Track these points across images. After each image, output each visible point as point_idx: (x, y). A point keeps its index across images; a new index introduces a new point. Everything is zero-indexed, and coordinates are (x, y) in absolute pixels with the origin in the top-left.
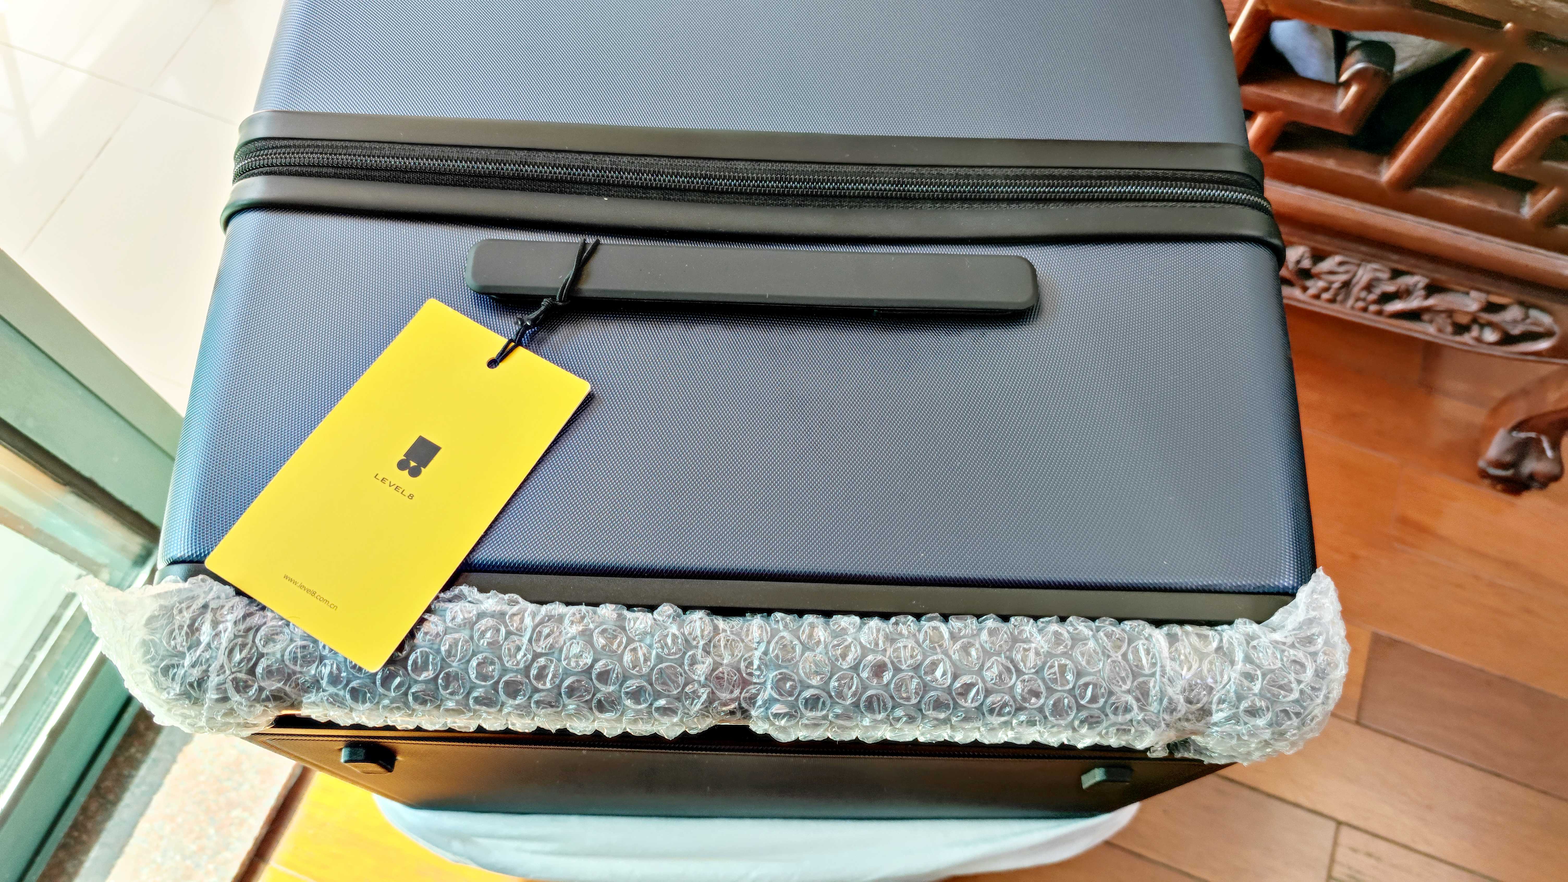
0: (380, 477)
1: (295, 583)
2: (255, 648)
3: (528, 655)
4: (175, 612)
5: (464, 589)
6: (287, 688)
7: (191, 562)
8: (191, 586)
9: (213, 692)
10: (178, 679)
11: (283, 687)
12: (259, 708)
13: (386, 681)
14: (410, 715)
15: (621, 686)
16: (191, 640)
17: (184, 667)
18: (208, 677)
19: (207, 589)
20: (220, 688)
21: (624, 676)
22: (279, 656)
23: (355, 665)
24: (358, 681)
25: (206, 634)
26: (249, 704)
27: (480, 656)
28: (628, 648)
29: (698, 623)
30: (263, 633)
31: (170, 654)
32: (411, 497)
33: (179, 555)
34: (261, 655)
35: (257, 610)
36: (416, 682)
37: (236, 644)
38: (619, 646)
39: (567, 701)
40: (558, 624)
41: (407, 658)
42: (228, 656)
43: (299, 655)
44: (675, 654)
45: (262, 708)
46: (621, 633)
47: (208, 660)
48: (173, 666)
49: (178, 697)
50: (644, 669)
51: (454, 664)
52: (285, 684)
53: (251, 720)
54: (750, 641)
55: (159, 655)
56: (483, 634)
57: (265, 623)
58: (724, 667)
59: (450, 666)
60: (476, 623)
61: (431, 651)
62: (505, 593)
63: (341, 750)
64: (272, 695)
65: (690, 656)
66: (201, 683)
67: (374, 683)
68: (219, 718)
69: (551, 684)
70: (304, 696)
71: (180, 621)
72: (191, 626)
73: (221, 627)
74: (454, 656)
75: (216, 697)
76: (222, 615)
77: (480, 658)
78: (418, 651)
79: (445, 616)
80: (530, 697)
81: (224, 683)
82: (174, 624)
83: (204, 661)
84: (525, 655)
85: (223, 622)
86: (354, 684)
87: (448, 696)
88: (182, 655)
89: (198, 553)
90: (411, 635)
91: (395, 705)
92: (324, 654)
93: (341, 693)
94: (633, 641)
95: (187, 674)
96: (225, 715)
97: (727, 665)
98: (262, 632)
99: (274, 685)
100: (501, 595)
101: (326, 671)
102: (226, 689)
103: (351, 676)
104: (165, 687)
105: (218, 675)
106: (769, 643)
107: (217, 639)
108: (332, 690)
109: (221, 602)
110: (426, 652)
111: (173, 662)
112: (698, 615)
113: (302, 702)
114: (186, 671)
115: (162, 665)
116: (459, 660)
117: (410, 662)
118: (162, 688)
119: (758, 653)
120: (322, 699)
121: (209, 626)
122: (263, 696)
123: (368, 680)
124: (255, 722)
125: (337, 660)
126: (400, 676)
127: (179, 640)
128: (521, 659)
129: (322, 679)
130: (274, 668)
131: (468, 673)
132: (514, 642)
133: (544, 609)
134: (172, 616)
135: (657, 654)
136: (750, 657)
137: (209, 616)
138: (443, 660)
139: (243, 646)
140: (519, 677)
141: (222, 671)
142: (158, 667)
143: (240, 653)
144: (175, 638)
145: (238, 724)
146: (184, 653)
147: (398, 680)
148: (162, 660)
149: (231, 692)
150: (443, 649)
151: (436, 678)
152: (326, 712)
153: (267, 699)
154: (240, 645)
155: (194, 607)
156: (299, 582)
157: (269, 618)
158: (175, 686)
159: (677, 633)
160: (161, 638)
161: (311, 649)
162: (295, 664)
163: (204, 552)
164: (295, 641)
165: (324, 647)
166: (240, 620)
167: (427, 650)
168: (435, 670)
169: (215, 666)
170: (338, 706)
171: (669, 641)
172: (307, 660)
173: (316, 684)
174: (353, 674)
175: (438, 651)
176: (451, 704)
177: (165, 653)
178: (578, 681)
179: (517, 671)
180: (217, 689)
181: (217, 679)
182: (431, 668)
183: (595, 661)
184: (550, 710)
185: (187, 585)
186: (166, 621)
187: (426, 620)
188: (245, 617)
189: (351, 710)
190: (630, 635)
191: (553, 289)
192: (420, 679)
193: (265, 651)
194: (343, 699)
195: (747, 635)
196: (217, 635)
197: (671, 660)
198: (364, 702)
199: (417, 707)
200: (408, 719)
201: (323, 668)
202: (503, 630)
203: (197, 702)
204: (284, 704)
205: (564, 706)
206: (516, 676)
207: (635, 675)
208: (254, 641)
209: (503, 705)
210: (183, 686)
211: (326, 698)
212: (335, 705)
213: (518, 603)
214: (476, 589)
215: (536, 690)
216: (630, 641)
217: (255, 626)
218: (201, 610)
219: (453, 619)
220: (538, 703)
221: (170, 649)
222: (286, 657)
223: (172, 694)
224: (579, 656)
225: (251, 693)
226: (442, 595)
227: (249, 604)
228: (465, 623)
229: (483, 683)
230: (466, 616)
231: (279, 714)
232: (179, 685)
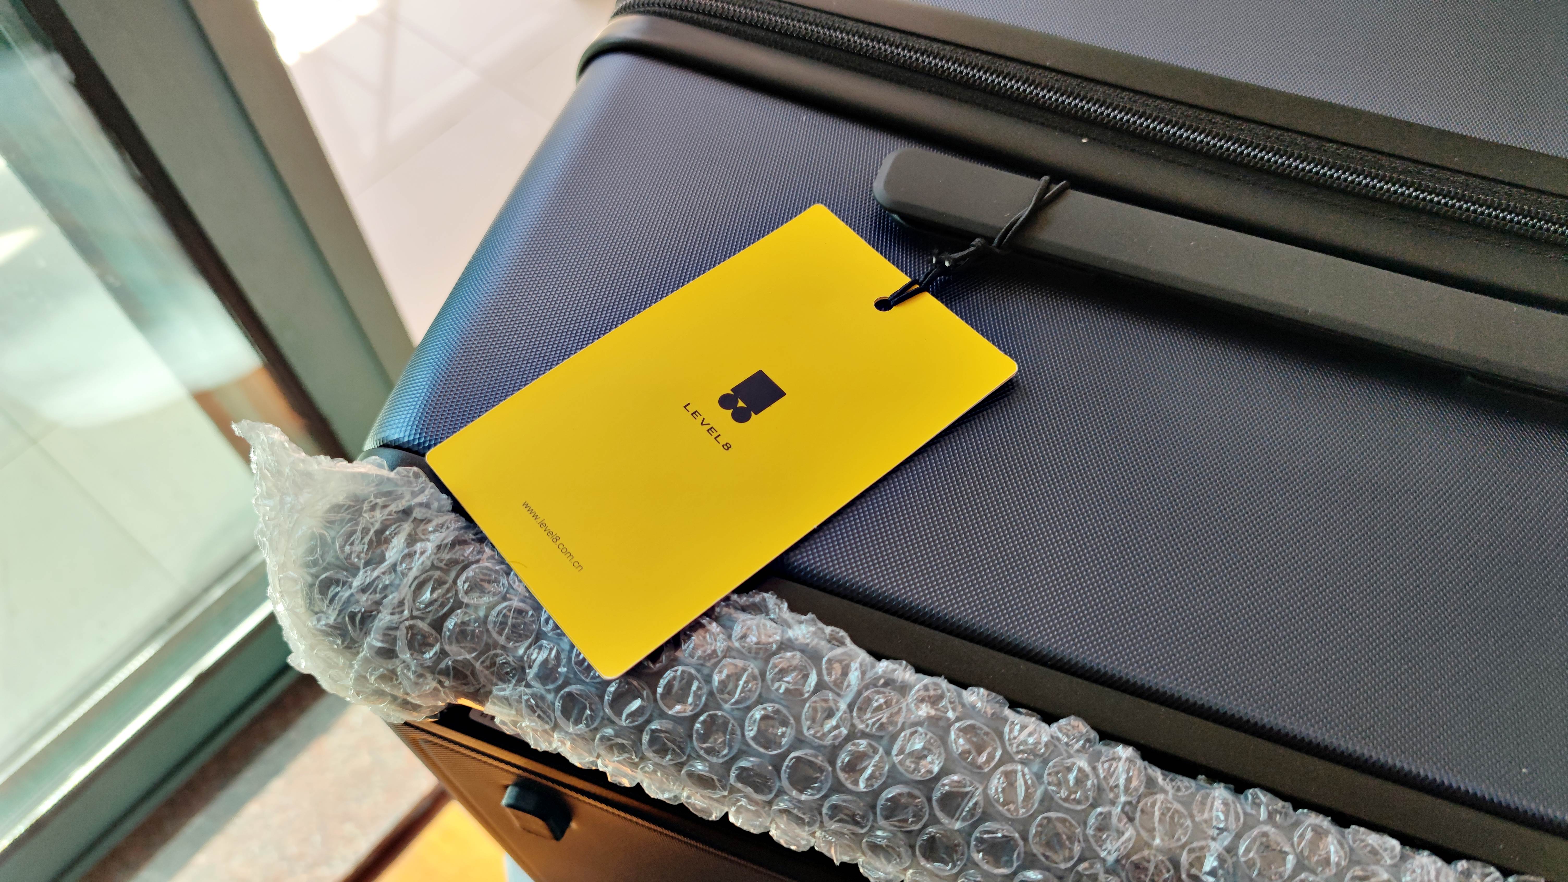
0: (692, 409)
1: (536, 517)
2: (454, 592)
3: (842, 729)
4: (366, 507)
5: (770, 599)
6: (477, 665)
7: (408, 450)
8: (398, 477)
9: (377, 636)
10: (337, 605)
11: (473, 661)
12: (431, 684)
13: (620, 700)
14: (635, 765)
15: (974, 826)
16: (373, 552)
17: (351, 587)
18: (379, 612)
19: (416, 489)
20: (389, 633)
21: (984, 812)
22: (482, 614)
23: (584, 660)
24: (579, 686)
25: (395, 550)
26: (420, 670)
27: (770, 707)
28: (1002, 769)
29: (1121, 766)
30: (471, 574)
31: (338, 563)
32: (727, 447)
33: (396, 437)
34: (459, 604)
35: (473, 540)
36: (663, 715)
37: (430, 578)
38: (988, 761)
39: (882, 822)
40: (900, 696)
41: (660, 674)
42: (414, 592)
43: (510, 622)
44: (1078, 802)
45: (434, 684)
46: (994, 740)
47: (385, 587)
48: (337, 582)
49: (329, 630)
50: (1022, 811)
51: (727, 706)
52: (477, 658)
53: (414, 699)
54: (1206, 821)
55: (323, 560)
56: (783, 672)
57: (478, 561)
58: (1153, 852)
59: (720, 708)
60: (774, 653)
61: (699, 676)
62: (828, 623)
63: (506, 787)
64: (454, 668)
65: (1101, 814)
66: (366, 618)
67: (602, 698)
68: (372, 679)
69: (867, 786)
70: (497, 685)
71: (367, 521)
72: (380, 532)
73: (418, 546)
74: (728, 693)
75: (379, 644)
76: (425, 532)
77: (770, 709)
78: (680, 668)
79: (732, 628)
80: (826, 797)
81: (397, 628)
82: (357, 524)
83: (380, 586)
84: (837, 727)
85: (423, 540)
86: (573, 688)
87: (702, 752)
88: (354, 570)
89: (422, 440)
90: (676, 642)
91: (620, 741)
92: (545, 629)
93: (550, 697)
94: (1012, 760)
95: (353, 599)
96: (382, 678)
97: (1159, 850)
98: (470, 572)
99: (460, 654)
100: (821, 625)
101: (539, 657)
102: (395, 637)
103: (572, 676)
104: (317, 609)
105: (392, 614)
106: (1238, 836)
107: (407, 561)
108: (538, 688)
109: (429, 514)
110: (690, 674)
111: (339, 576)
112: (1124, 752)
113: (490, 692)
114: (352, 595)
115: (323, 576)
116: (736, 703)
117: (663, 682)
118: (312, 611)
119: (1216, 847)
120: (520, 697)
121: (403, 541)
122: (442, 665)
123: (593, 690)
124: (418, 702)
125: (559, 645)
126: (642, 699)
127: (357, 548)
128: (830, 732)
129: (530, 667)
130: (470, 628)
131: (742, 728)
132: (826, 701)
133: (884, 665)
134: (359, 512)
135: (1046, 792)
136: (1202, 848)
137: (407, 527)
138: (711, 694)
139: (440, 583)
140: (820, 760)
141: (400, 609)
142: (317, 577)
143: (432, 593)
144: (352, 544)
145: (395, 698)
146: (358, 569)
147: (636, 704)
148: (325, 570)
149: (401, 645)
150: (716, 679)
151: (694, 717)
152: (519, 719)
153: (446, 672)
154: (436, 580)
155: (393, 508)
156: (541, 517)
157: (485, 556)
158: (330, 612)
159: (1087, 768)
160: (335, 536)
161: (528, 619)
162: (500, 633)
163: (430, 441)
164: (510, 600)
165: (547, 621)
166: (446, 545)
167: (693, 671)
168: (696, 705)
169: (393, 598)
170: (539, 716)
171: (1072, 777)
172: (517, 634)
173: (518, 672)
174: (575, 674)
175: (708, 679)
176: (699, 767)
177: (333, 560)
178: (910, 795)
179: (818, 748)
180: (385, 635)
181: (388, 618)
182: (690, 700)
183: (944, 772)
184: (847, 828)
185: (392, 475)
186: (349, 516)
187: (703, 626)
188: (453, 544)
189: (556, 727)
190: (1009, 748)
191: (993, 228)
192: (670, 712)
193: (466, 600)
194: (549, 707)
195: (1202, 811)
196: (410, 556)
197: (1068, 811)
198: (577, 722)
199: (650, 754)
200: (628, 770)
201: (537, 650)
202: (813, 679)
203: (351, 646)
204: (465, 689)
205: (873, 829)
206: (816, 756)
207: (1002, 815)
208: (455, 582)
209: (781, 792)
210: (341, 616)
211: (526, 698)
212: (535, 712)
213: (842, 643)
214: (786, 605)
215: (838, 788)
216: (1007, 758)
217: (463, 561)
218: (400, 515)
219: (744, 637)
220: (835, 808)
221: (342, 557)
222: (491, 618)
223: (323, 623)
224: (919, 756)
225: (427, 656)
226: (735, 597)
227: (466, 528)
228: (760, 649)
229: (762, 750)
230: (764, 639)
231: (454, 702)
232: (337, 612)
